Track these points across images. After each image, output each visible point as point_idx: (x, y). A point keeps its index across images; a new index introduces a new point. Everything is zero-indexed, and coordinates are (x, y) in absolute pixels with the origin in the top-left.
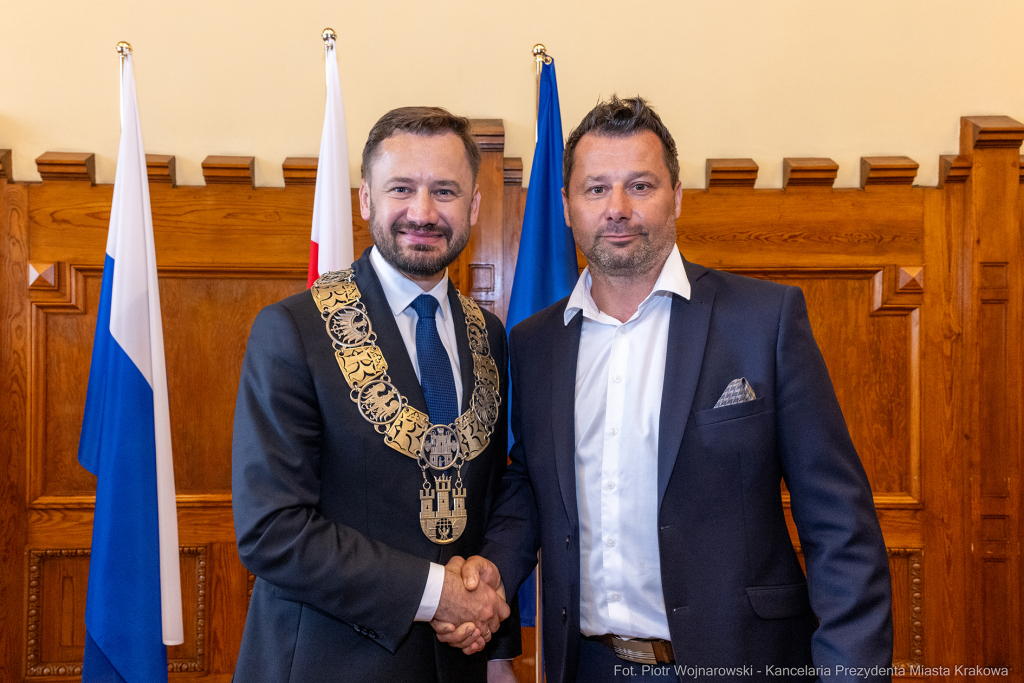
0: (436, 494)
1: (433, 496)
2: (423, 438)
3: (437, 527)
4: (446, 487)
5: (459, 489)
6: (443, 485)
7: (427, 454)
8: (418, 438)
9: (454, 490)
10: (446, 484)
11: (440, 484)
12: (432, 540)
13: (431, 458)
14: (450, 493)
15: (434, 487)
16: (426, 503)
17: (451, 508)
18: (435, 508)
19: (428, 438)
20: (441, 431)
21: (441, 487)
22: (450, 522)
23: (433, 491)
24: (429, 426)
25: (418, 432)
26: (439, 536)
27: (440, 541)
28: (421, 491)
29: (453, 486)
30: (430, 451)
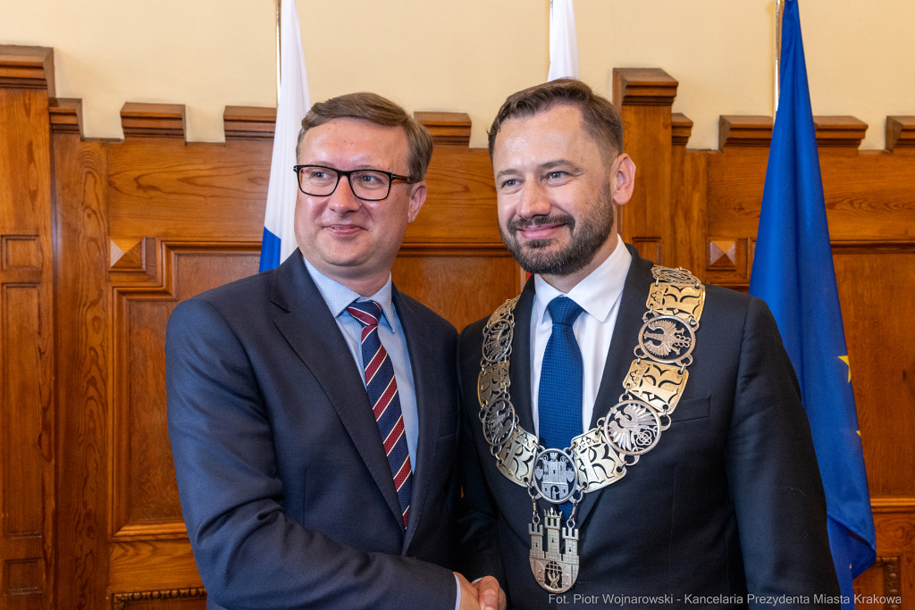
0: (545, 530)
1: (541, 533)
2: (531, 464)
3: (547, 571)
4: (555, 525)
5: (570, 530)
6: (552, 521)
7: (539, 482)
8: (526, 462)
9: (564, 529)
10: (555, 520)
11: (549, 519)
12: (540, 583)
13: (543, 487)
14: (561, 532)
15: (543, 523)
16: (537, 541)
17: (563, 551)
18: (545, 548)
19: (540, 464)
20: (554, 456)
21: (549, 524)
22: (559, 568)
23: (541, 526)
24: (539, 450)
25: (526, 456)
26: (548, 582)
27: (549, 588)
28: (530, 525)
29: (563, 524)
30: (542, 479)
